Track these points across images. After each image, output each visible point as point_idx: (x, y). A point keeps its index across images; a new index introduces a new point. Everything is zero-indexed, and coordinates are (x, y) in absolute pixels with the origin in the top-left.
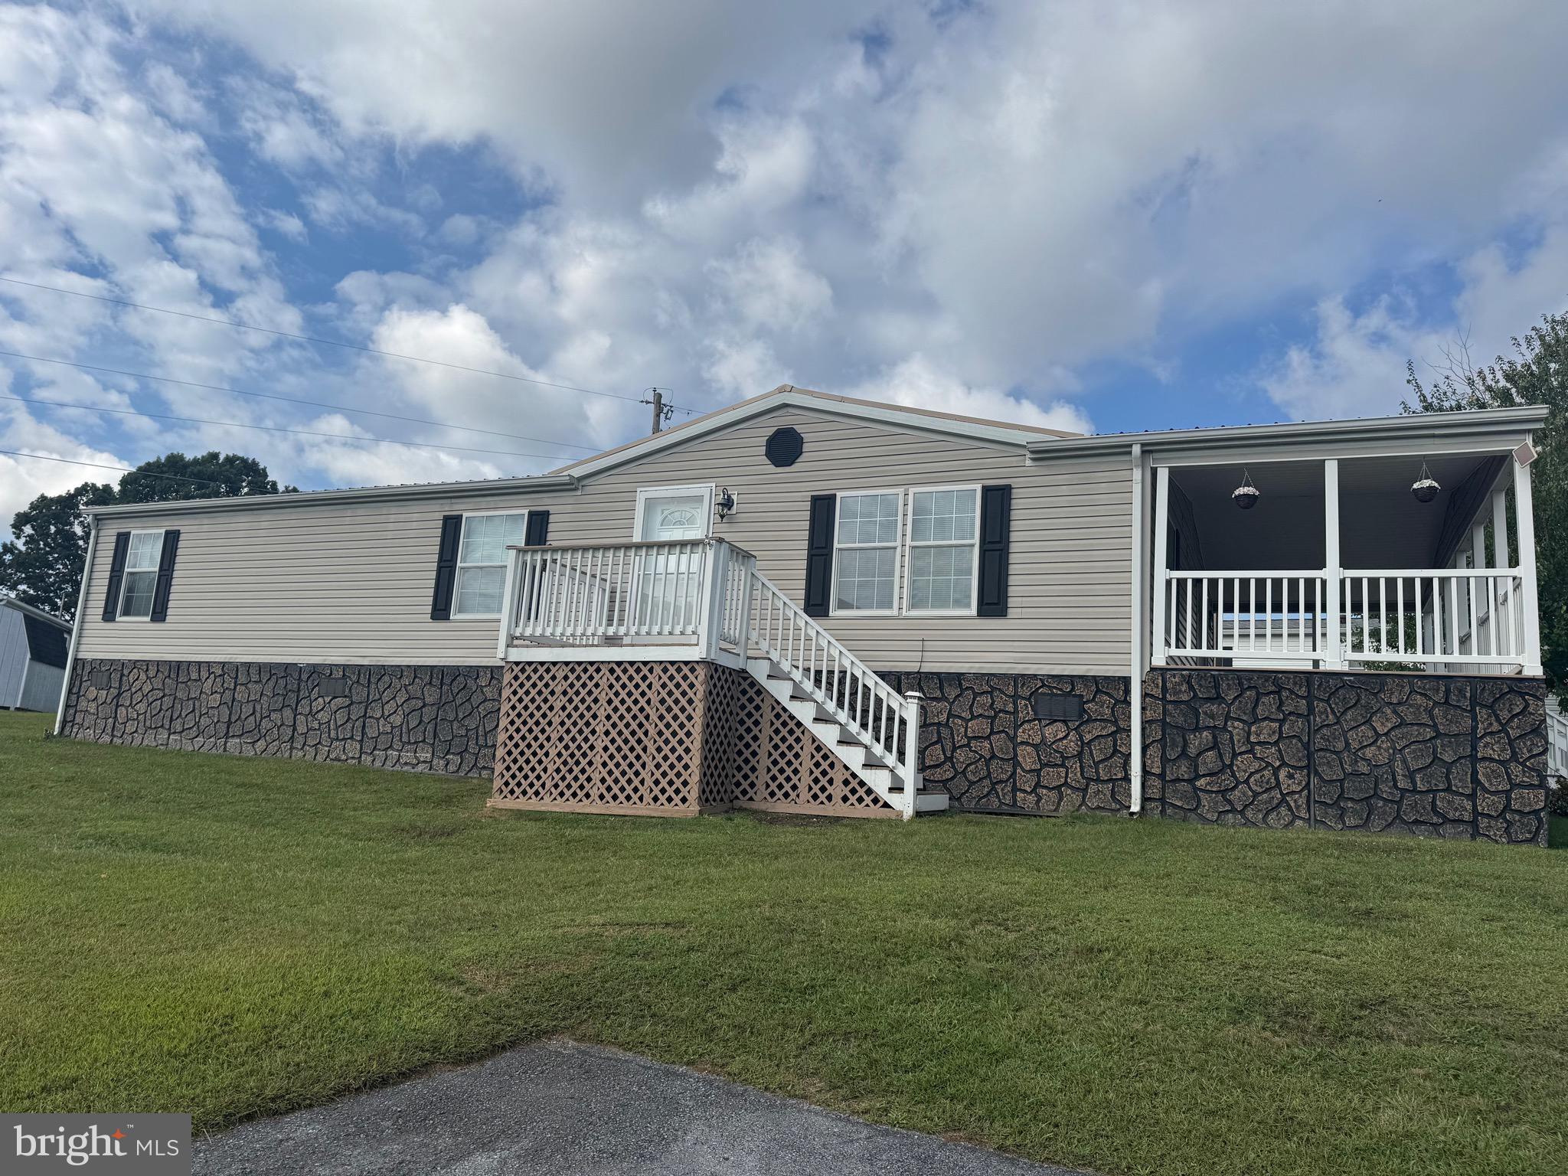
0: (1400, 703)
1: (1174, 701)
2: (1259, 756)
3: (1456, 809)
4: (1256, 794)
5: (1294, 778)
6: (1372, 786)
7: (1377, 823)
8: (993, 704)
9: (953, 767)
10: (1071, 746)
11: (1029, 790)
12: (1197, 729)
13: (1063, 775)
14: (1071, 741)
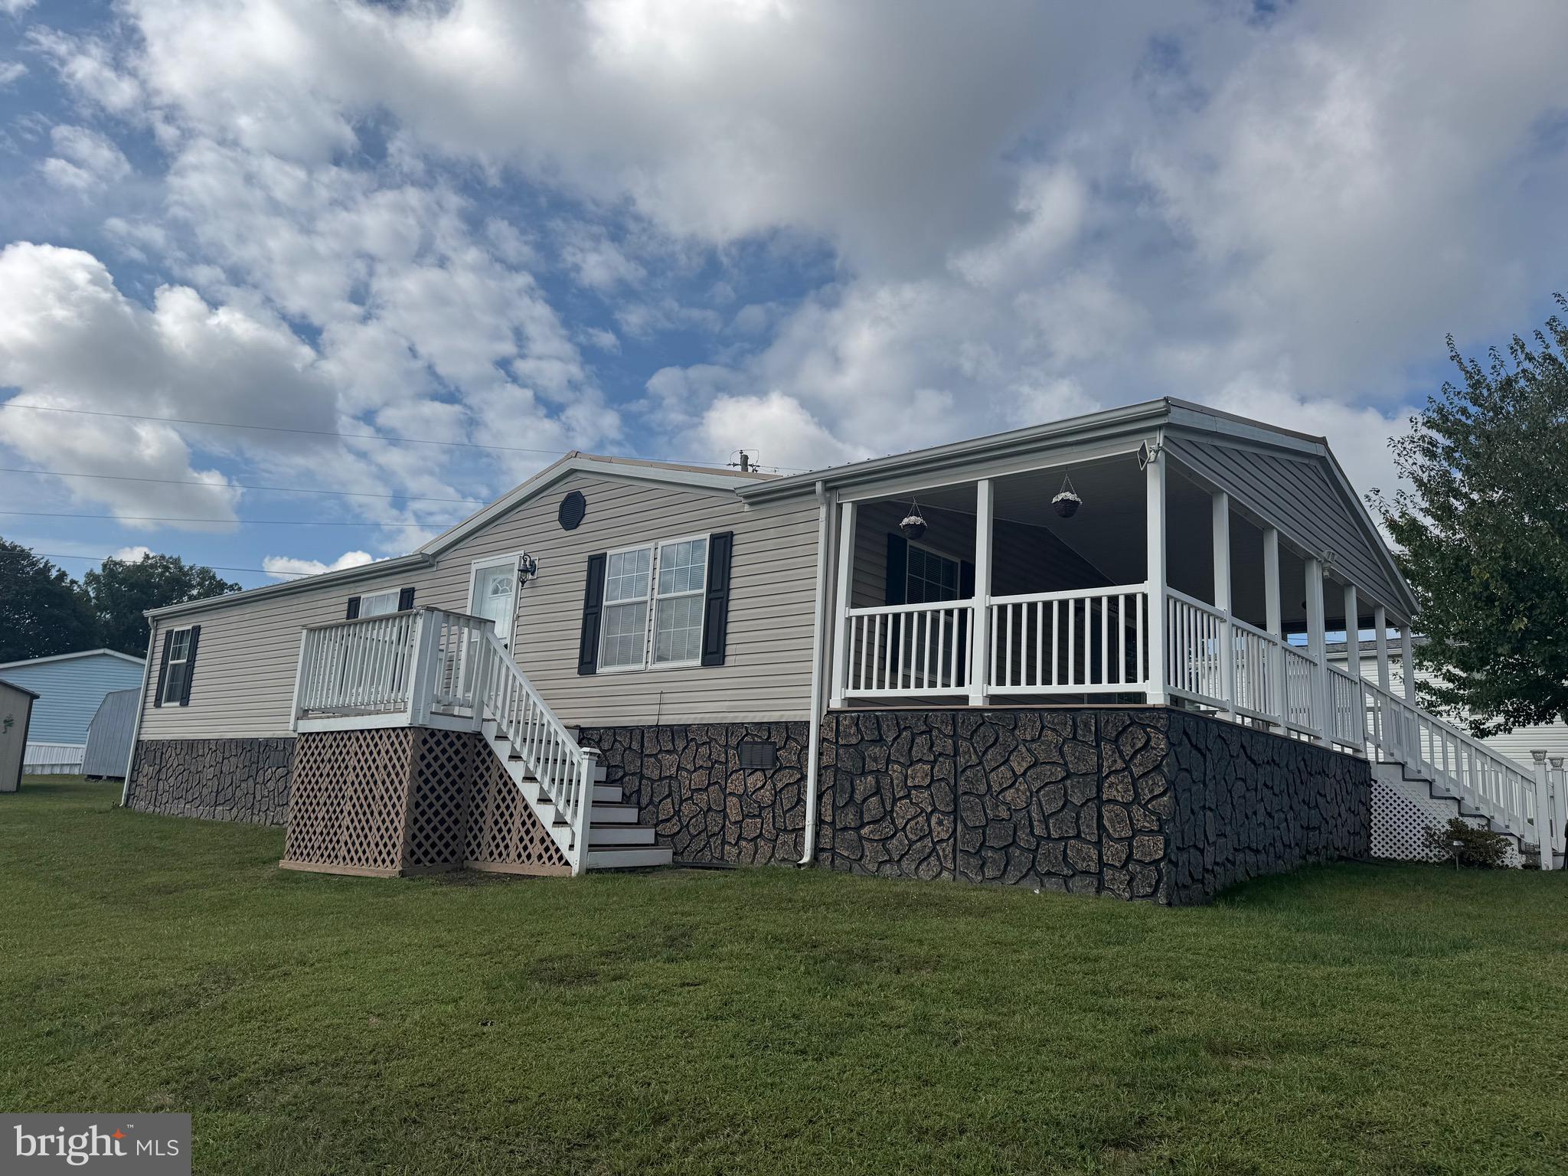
0: (1033, 740)
1: (845, 745)
2: (914, 801)
3: (1084, 860)
4: (911, 843)
5: (943, 825)
6: (1011, 833)
7: (1012, 875)
8: (710, 754)
9: (680, 821)
10: (766, 795)
11: (733, 843)
12: (863, 773)
13: (759, 826)
14: (767, 790)
